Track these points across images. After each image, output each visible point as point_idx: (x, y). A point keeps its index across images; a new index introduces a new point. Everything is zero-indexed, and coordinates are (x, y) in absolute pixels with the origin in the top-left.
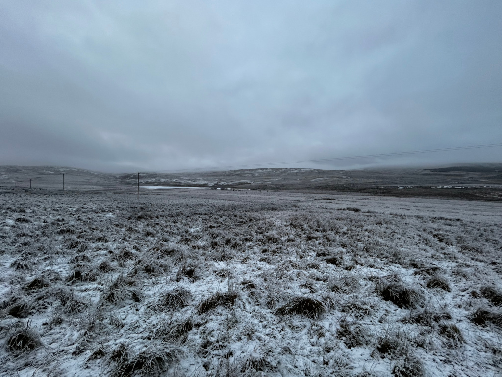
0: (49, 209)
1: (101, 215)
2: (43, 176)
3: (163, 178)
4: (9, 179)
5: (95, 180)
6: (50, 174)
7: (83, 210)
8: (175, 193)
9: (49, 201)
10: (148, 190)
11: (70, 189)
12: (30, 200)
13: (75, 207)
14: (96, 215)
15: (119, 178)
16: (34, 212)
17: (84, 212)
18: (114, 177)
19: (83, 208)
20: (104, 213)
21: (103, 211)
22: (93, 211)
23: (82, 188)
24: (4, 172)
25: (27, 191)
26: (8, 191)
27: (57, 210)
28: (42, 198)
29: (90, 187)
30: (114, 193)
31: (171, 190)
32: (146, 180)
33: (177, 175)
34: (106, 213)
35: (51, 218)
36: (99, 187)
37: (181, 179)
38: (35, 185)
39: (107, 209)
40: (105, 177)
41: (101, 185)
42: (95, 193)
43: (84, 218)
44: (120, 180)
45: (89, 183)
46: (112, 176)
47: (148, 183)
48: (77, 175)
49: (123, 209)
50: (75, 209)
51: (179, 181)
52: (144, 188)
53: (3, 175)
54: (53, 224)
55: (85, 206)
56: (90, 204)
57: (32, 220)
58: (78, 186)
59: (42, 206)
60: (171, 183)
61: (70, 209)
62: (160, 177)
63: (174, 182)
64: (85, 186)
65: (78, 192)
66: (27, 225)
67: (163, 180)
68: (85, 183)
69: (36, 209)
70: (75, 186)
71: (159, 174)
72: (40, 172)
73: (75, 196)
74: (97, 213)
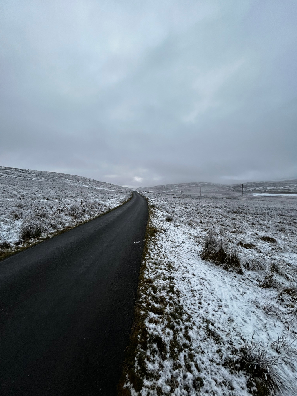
0: (194, 205)
1: (215, 209)
2: (192, 188)
3: (270, 186)
4: (179, 190)
5: (217, 190)
6: (195, 187)
7: (207, 206)
8: (281, 200)
9: (194, 201)
10: (255, 197)
11: (204, 196)
12: (188, 201)
13: (204, 205)
14: (213, 209)
15: (232, 188)
16: (189, 205)
17: (207, 207)
18: (229, 187)
19: (207, 205)
20: (217, 209)
21: (217, 208)
22: (212, 207)
23: (209, 195)
24: (177, 187)
25: (186, 196)
26: (179, 196)
27: (197, 206)
28: (191, 200)
29: (214, 194)
30: (228, 199)
31: (277, 197)
32: (254, 189)
33: (287, 182)
34: (218, 209)
35: (195, 208)
36: (220, 194)
37: (291, 186)
38: (189, 193)
39: (218, 207)
40: (223, 187)
41: (221, 193)
42: (216, 198)
43: (207, 210)
44: (233, 189)
45: (213, 192)
46: (227, 186)
47: (255, 191)
48: (207, 187)
49: (228, 208)
50: (204, 206)
51: (288, 188)
52: (251, 195)
53: (177, 188)
54: (195, 210)
55: (209, 205)
56: (212, 204)
57: (189, 208)
58: (208, 194)
59: (192, 203)
60: (278, 191)
61: (202, 205)
62: (267, 185)
63: (282, 189)
64: (211, 194)
65: (207, 197)
66: (187, 209)
67: (270, 188)
68: (211, 192)
69: (190, 204)
70: (206, 194)
71: (267, 182)
72: (190, 186)
73: (205, 200)
74: (213, 208)
